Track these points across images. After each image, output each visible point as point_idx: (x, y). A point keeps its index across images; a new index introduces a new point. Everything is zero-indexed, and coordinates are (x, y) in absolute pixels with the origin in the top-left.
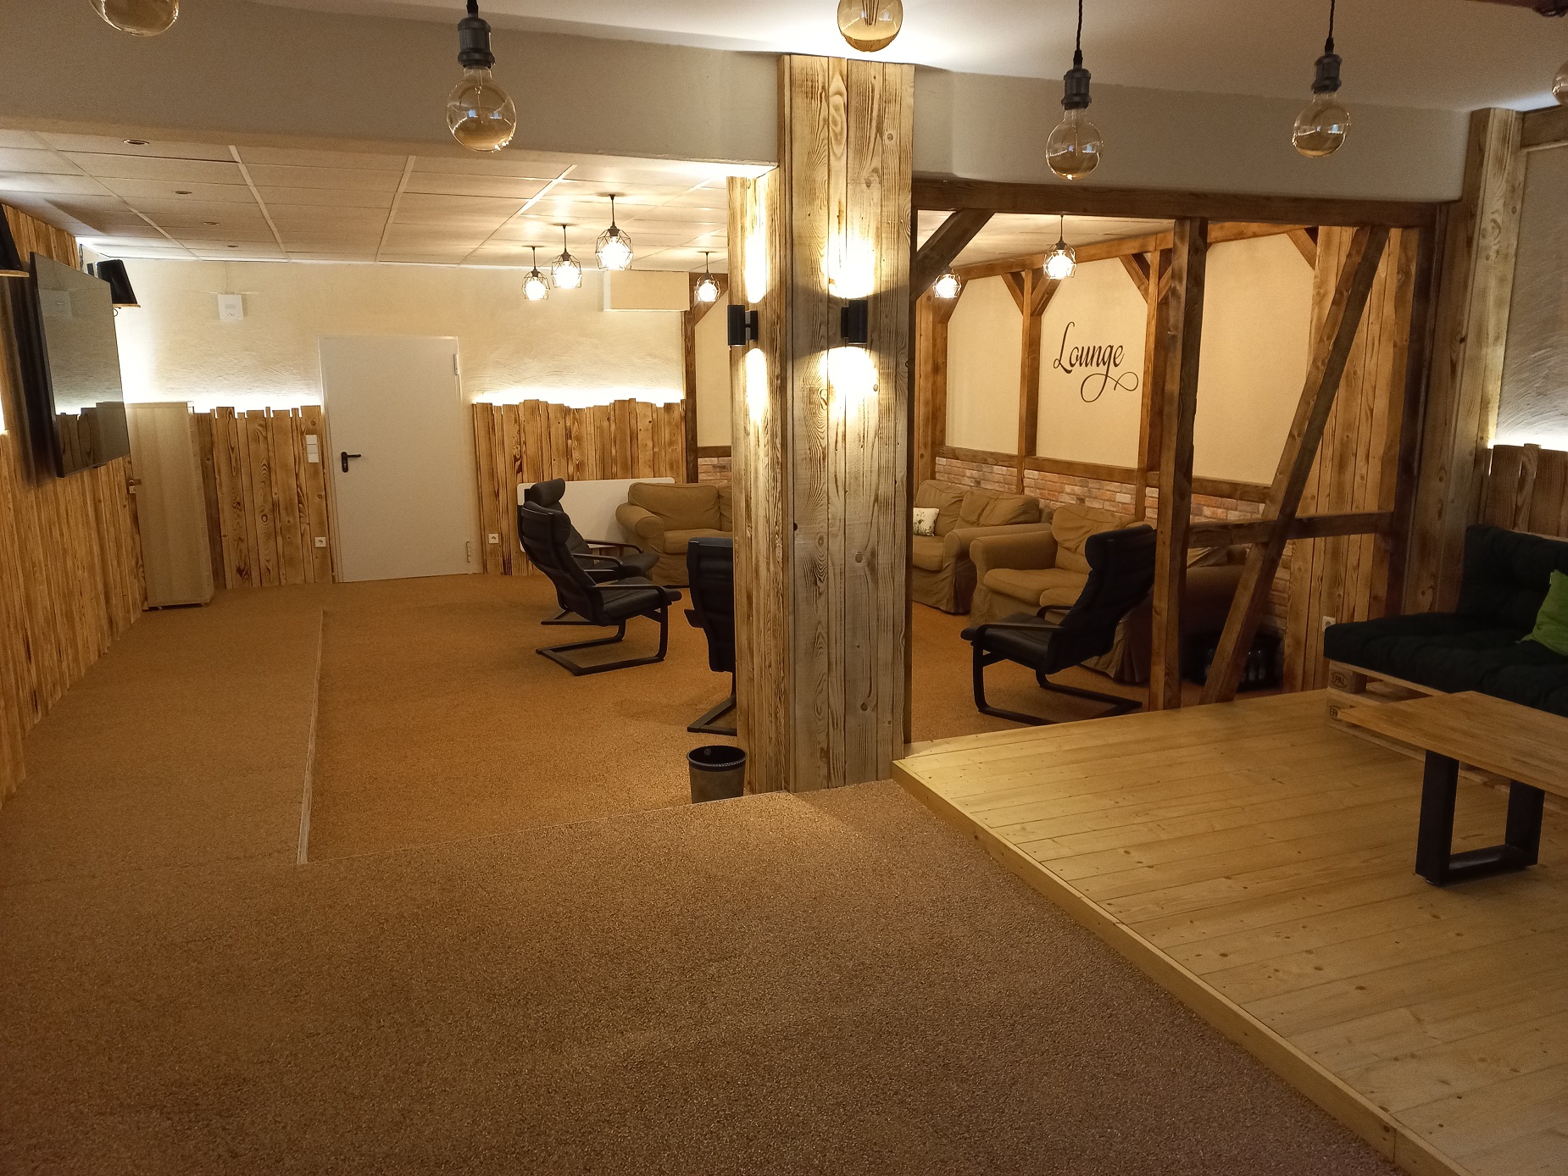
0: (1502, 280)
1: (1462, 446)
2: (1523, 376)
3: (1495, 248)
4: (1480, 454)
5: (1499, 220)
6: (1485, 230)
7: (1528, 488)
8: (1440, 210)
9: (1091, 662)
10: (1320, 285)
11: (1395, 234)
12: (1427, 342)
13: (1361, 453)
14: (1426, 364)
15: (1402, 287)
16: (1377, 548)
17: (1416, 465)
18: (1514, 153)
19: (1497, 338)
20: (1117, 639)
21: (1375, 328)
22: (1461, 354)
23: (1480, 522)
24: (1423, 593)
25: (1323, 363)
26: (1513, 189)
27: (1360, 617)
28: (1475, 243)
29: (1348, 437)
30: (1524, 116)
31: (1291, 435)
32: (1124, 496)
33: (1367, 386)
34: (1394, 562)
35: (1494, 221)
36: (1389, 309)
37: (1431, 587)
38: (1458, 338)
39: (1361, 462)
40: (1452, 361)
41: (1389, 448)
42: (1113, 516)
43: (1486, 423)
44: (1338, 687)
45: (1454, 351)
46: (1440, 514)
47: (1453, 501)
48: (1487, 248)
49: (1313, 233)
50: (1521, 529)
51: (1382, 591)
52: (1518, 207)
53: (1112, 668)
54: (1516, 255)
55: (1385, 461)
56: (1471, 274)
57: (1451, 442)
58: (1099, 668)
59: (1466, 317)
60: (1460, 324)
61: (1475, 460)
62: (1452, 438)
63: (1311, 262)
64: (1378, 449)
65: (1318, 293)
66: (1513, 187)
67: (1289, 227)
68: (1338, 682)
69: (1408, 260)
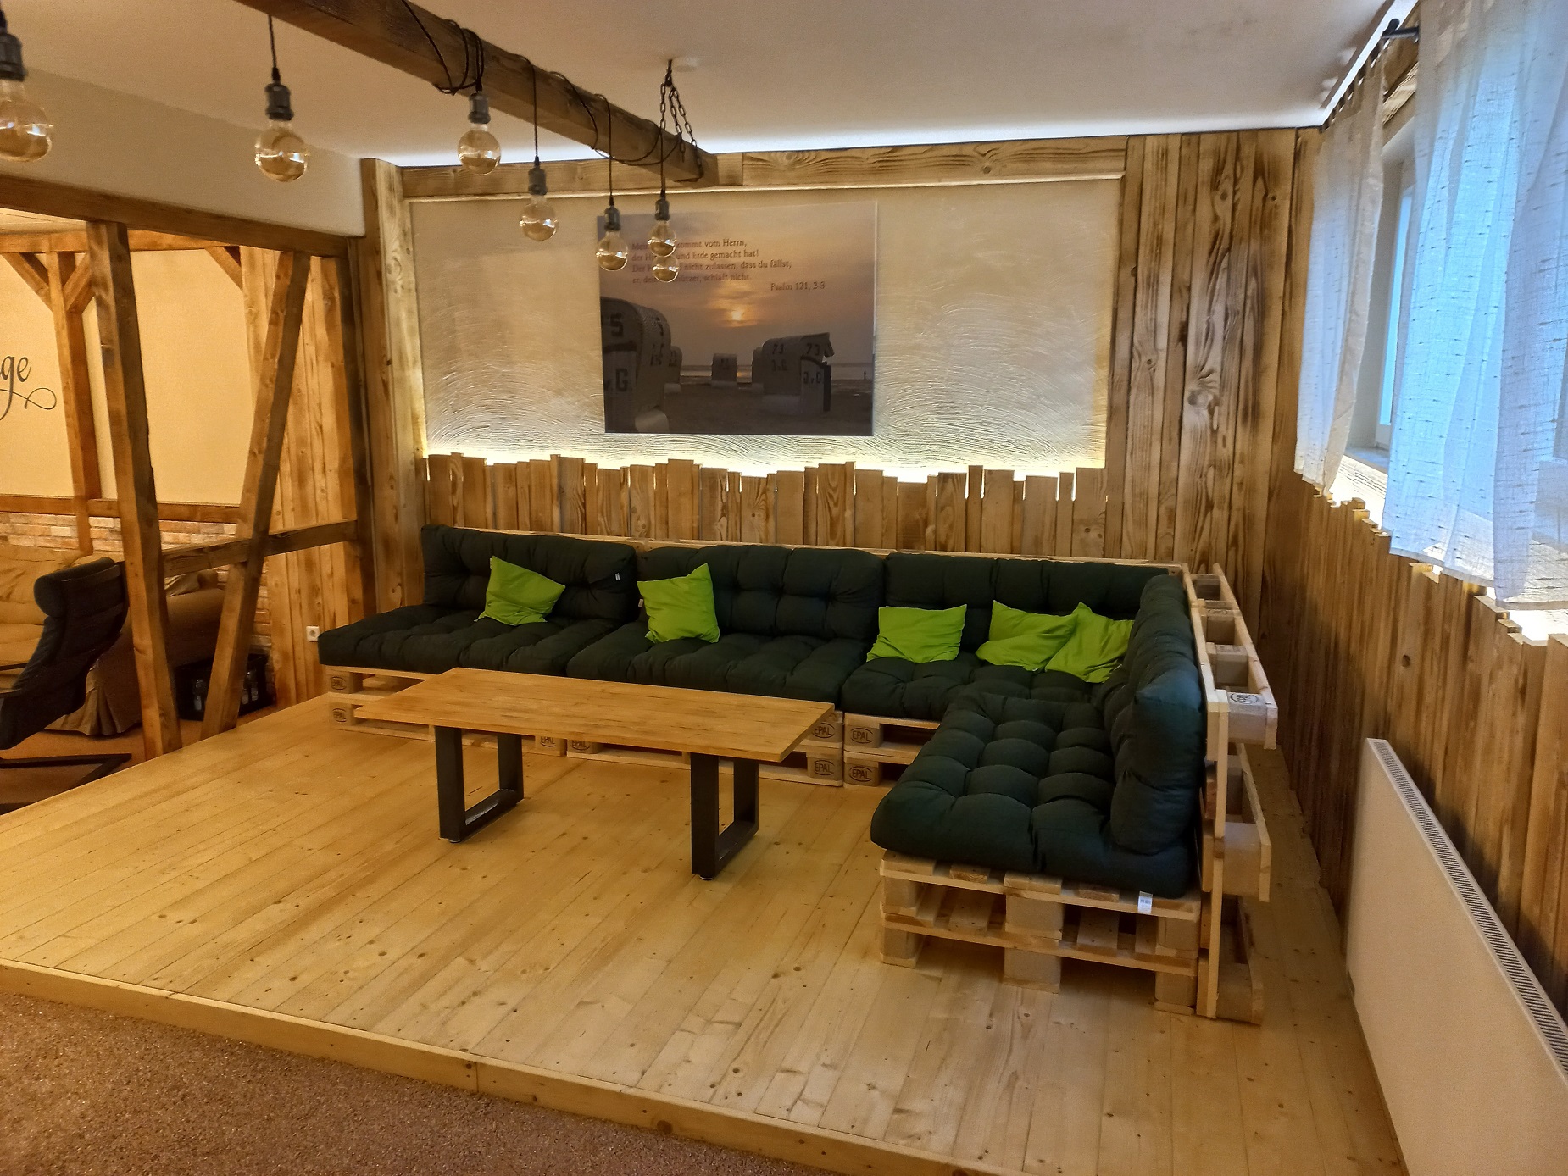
0: (410, 311)
1: (404, 455)
2: (440, 396)
3: (400, 283)
4: (419, 464)
5: (399, 258)
6: (389, 265)
7: (459, 491)
8: (350, 245)
9: (57, 724)
10: (251, 304)
11: (315, 262)
12: (360, 364)
13: (318, 466)
14: (362, 383)
15: (330, 311)
16: (347, 555)
17: (369, 475)
18: (400, 201)
19: (415, 362)
20: (89, 689)
21: (311, 349)
22: (390, 375)
23: (428, 523)
24: (394, 591)
25: (271, 381)
26: (405, 234)
27: (342, 622)
28: (384, 279)
29: (302, 452)
30: (402, 170)
31: (252, 453)
32: (63, 529)
33: (314, 405)
34: (365, 566)
35: (395, 259)
36: (321, 332)
37: (399, 585)
38: (385, 361)
39: (319, 476)
40: (383, 382)
41: (343, 461)
42: (52, 552)
43: (419, 436)
44: (338, 690)
45: (384, 373)
46: (396, 518)
47: (405, 506)
48: (394, 283)
49: (234, 252)
50: (460, 526)
51: (358, 594)
52: (411, 249)
53: (86, 723)
54: (417, 290)
55: (342, 473)
56: (385, 304)
57: (395, 453)
58: (67, 728)
59: (388, 342)
60: (385, 348)
61: (416, 469)
62: (395, 450)
63: (238, 281)
64: (333, 463)
65: (251, 312)
66: (404, 231)
67: (208, 243)
68: (337, 685)
69: (331, 288)
